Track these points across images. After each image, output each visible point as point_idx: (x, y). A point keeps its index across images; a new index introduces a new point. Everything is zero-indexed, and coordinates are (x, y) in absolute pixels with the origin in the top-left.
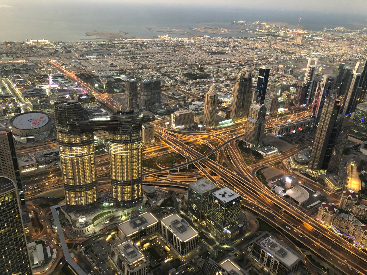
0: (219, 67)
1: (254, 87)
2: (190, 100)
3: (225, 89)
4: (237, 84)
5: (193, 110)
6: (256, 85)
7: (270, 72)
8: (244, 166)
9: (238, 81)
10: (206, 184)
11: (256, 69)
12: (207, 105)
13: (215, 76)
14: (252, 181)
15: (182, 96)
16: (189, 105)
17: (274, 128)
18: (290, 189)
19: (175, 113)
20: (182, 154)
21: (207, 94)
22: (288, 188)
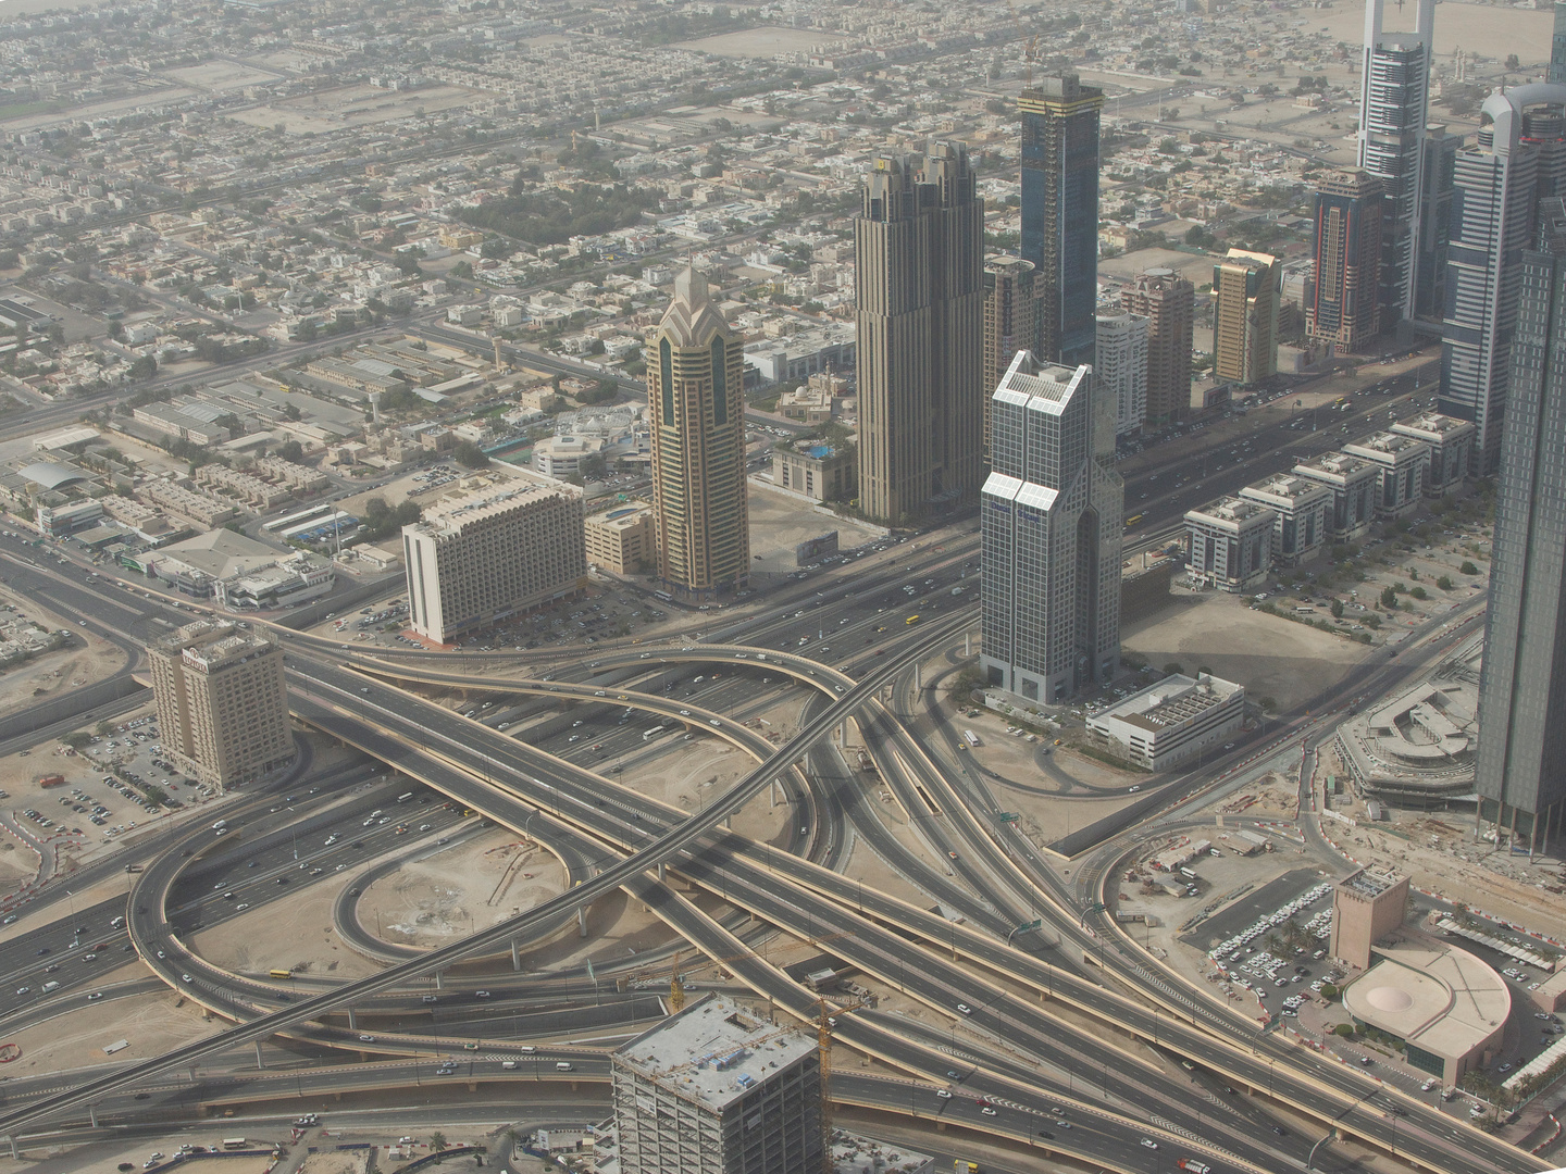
0: (724, 127)
1: (1005, 242)
2: (532, 405)
3: (794, 286)
4: (875, 234)
5: (570, 478)
6: (1015, 225)
7: (1105, 121)
8: (1014, 851)
9: (876, 217)
11: (996, 108)
12: (669, 421)
13: (700, 196)
14: (1077, 953)
15: (466, 379)
16: (529, 444)
17: (1196, 531)
18: (1366, 972)
19: (429, 515)
20: (531, 831)
21: (654, 341)
22: (1350, 965)
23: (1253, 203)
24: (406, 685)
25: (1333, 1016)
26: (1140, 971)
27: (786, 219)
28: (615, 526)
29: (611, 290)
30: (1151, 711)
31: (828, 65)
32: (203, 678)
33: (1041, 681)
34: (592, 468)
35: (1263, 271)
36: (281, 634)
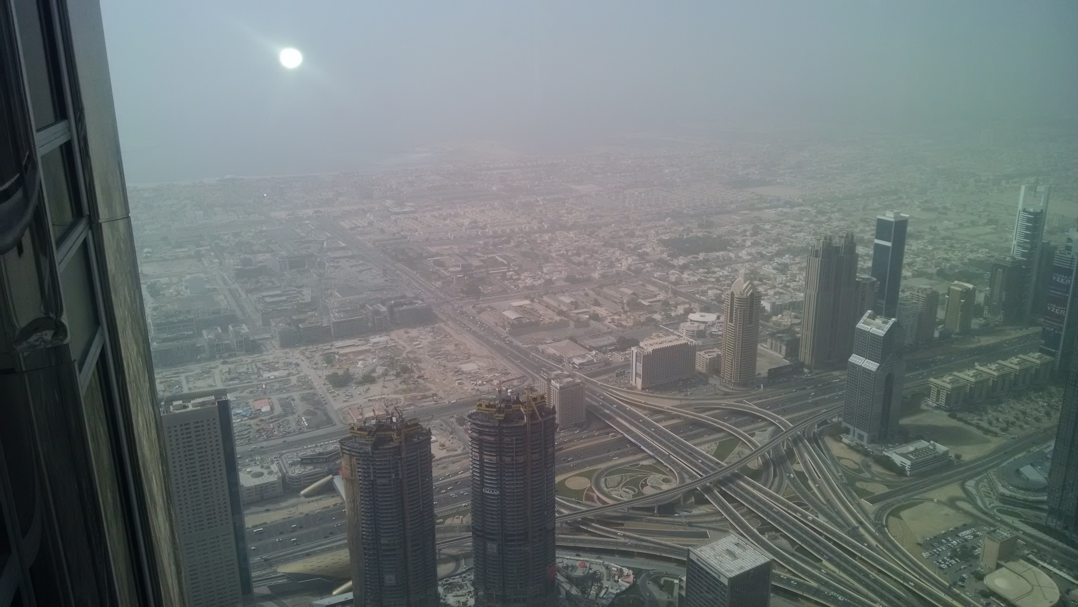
0: (759, 219)
1: (863, 271)
2: (680, 310)
3: (781, 278)
4: (815, 262)
5: (692, 337)
6: (869, 264)
7: (909, 229)
8: (849, 498)
9: (816, 256)
10: (737, 551)
12: (731, 321)
13: (748, 243)
14: (874, 543)
15: (658, 298)
16: (679, 323)
17: (933, 386)
18: (994, 570)
19: (642, 344)
20: (665, 461)
21: (729, 292)
22: (987, 566)
23: (965, 264)
24: (626, 402)
25: (978, 586)
26: (898, 553)
27: (779, 254)
28: (706, 356)
29: (714, 273)
30: (911, 453)
31: (800, 200)
32: (557, 391)
33: (865, 435)
34: (700, 334)
35: (968, 290)
36: (586, 380)
